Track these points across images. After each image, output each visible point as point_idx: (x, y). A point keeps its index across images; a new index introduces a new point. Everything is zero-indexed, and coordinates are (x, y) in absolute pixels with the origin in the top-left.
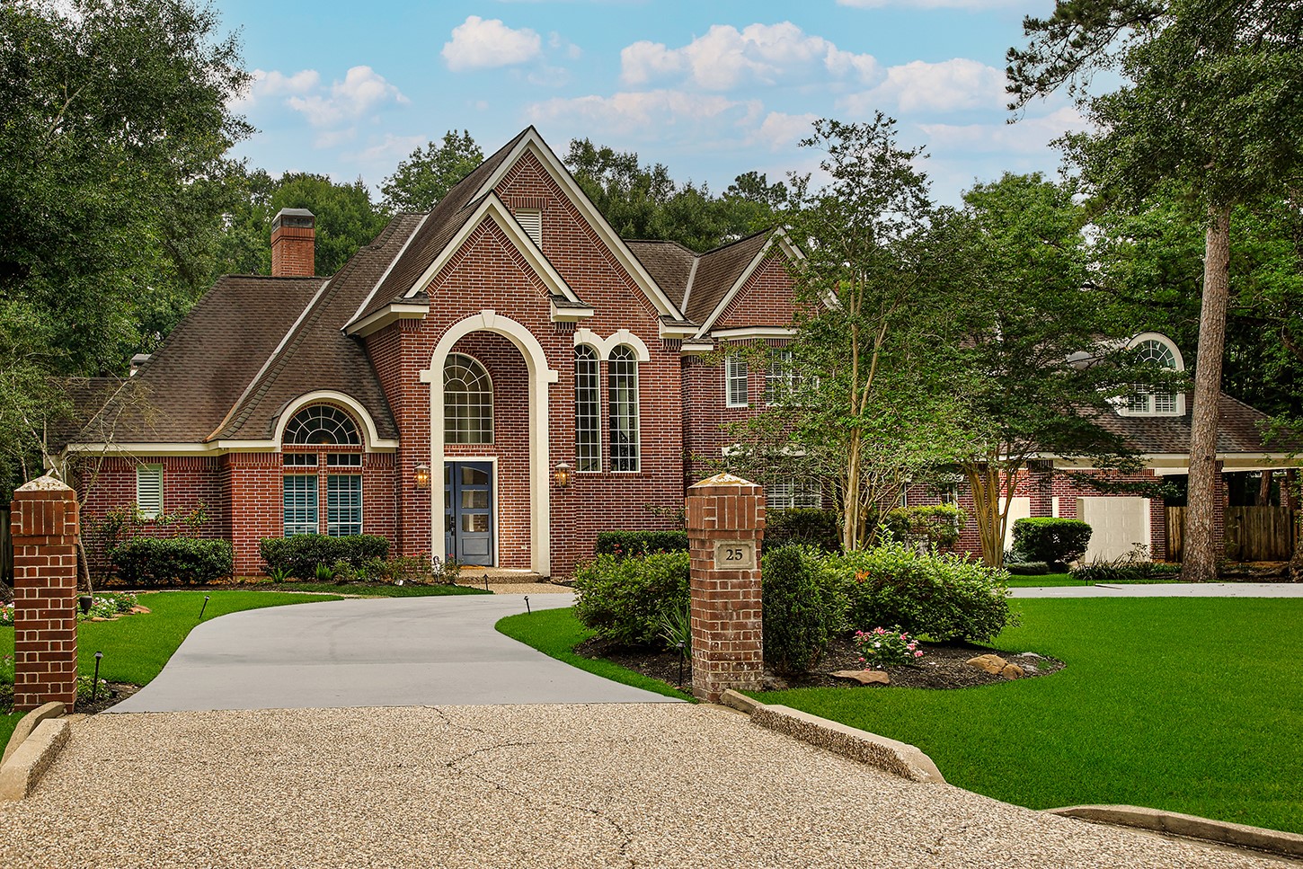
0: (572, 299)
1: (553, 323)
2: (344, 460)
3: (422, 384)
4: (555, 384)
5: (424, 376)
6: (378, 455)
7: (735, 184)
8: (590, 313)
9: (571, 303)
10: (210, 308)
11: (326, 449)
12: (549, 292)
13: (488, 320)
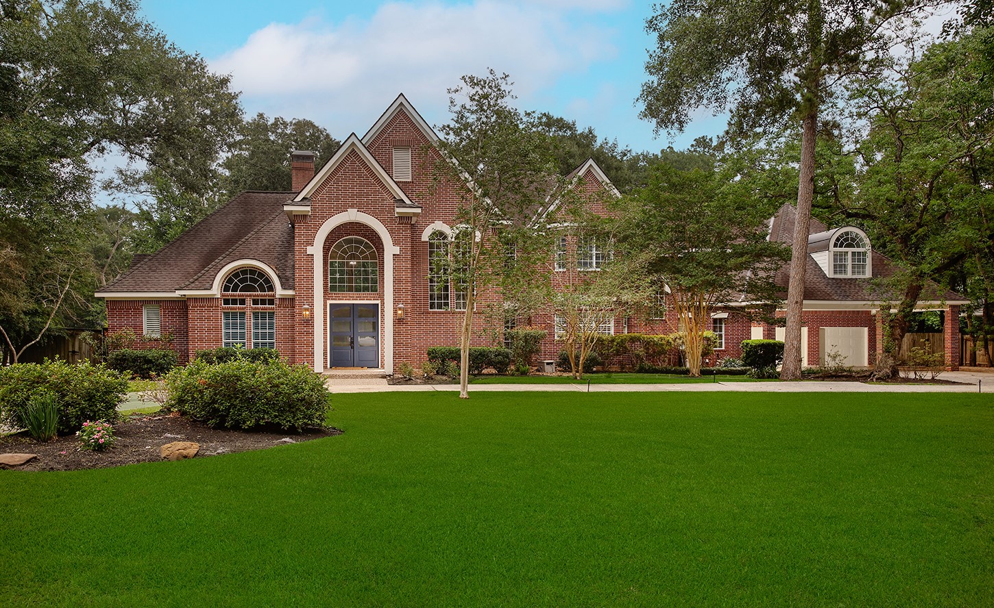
0: (408, 201)
1: (397, 217)
2: (263, 302)
3: (308, 255)
4: (398, 255)
5: (310, 250)
6: (283, 299)
7: (694, 143)
8: (419, 210)
9: (407, 204)
10: (225, 211)
11: (250, 296)
12: (394, 198)
13: (352, 215)
